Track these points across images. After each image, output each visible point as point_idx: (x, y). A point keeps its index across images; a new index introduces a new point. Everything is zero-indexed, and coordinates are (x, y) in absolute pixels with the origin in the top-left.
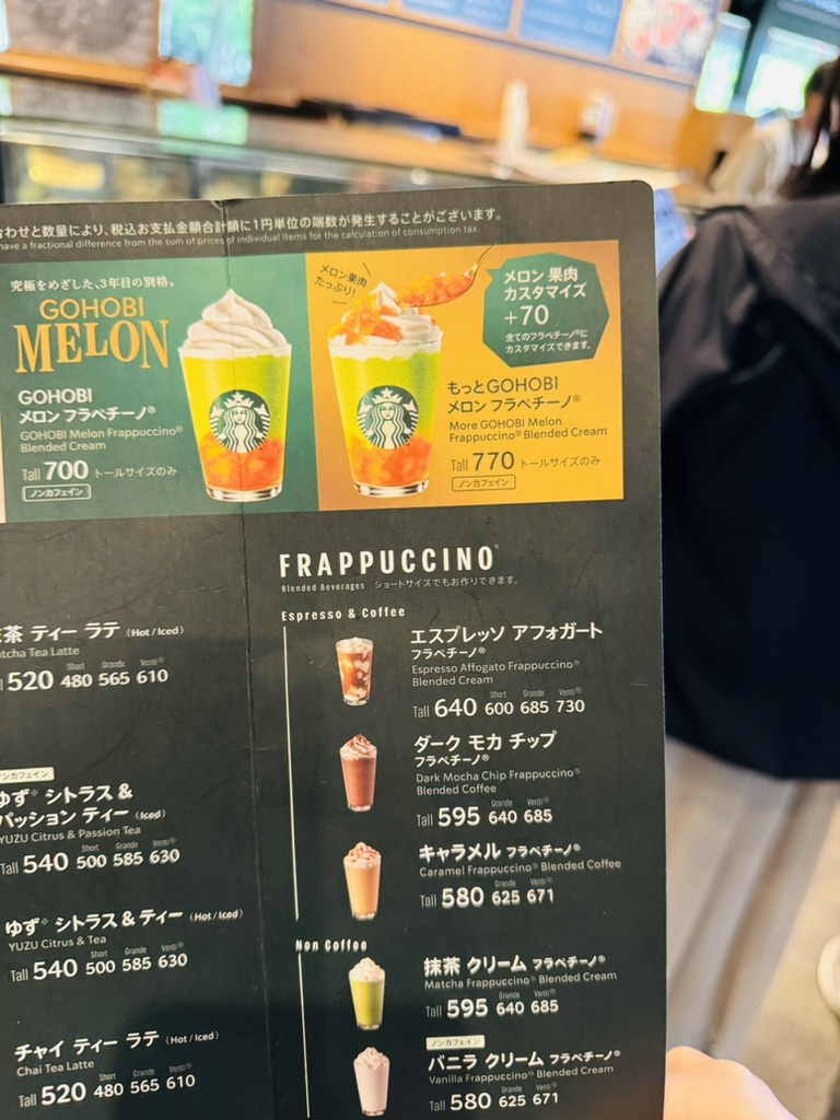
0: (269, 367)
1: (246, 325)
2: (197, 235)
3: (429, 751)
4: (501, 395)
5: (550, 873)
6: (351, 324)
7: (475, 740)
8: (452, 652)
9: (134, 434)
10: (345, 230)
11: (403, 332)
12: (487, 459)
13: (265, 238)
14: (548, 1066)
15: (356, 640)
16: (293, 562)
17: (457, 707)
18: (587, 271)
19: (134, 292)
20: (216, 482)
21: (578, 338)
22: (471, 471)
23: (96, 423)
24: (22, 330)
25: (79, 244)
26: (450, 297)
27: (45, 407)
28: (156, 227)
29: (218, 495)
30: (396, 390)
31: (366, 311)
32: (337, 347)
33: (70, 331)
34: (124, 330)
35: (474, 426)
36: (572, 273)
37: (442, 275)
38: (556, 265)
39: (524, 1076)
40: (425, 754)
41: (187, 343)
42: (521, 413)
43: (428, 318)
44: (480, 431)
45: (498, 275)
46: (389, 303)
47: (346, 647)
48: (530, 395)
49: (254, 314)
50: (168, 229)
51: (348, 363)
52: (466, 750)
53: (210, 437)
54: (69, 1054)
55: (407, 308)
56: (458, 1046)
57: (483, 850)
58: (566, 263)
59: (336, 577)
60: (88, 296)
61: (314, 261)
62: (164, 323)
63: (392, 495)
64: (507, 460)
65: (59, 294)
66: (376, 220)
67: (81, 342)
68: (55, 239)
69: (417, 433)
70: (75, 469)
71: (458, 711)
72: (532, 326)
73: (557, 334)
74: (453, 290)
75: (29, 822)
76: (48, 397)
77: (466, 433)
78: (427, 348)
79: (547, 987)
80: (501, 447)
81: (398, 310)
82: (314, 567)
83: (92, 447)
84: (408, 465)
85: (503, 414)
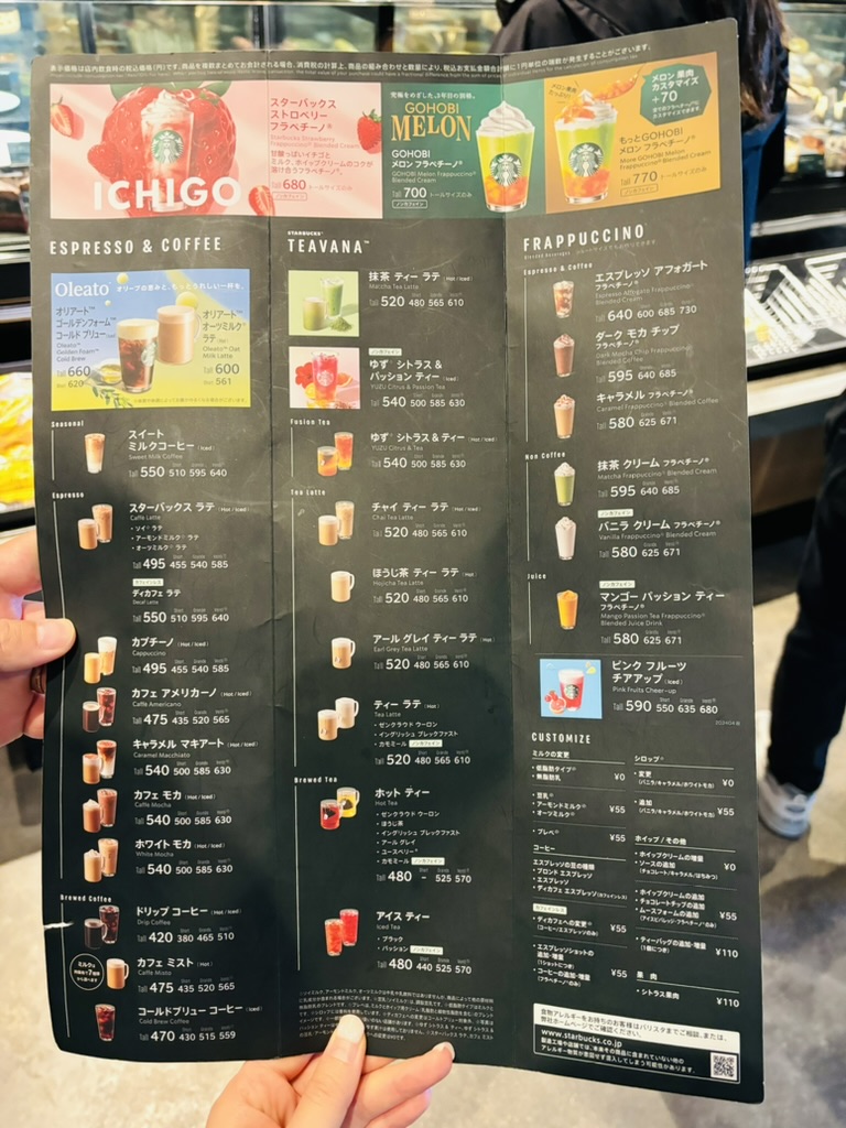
0: (523, 139)
1: (511, 119)
2: (488, 73)
3: (605, 340)
4: (650, 141)
5: (674, 407)
6: (567, 112)
7: (631, 333)
8: (619, 284)
9: (451, 175)
10: (565, 65)
11: (596, 114)
12: (641, 177)
13: (523, 73)
14: (673, 530)
15: (565, 283)
16: (531, 243)
17: (620, 315)
18: (699, 70)
19: (454, 101)
20: (492, 201)
21: (694, 106)
22: (632, 184)
23: (431, 169)
24: (395, 118)
25: (427, 74)
26: (622, 92)
27: (405, 159)
28: (466, 67)
29: (493, 208)
30: (590, 145)
31: (575, 105)
32: (559, 125)
33: (420, 120)
34: (448, 121)
35: (634, 160)
36: (690, 72)
37: (618, 82)
38: (680, 69)
39: (658, 536)
40: (601, 342)
41: (480, 128)
42: (662, 149)
43: (609, 105)
44: (637, 162)
45: (648, 79)
46: (588, 100)
47: (558, 286)
48: (667, 139)
49: (516, 113)
50: (473, 69)
51: (564, 133)
52: (626, 338)
53: (490, 178)
54: (400, 510)
55: (597, 101)
56: (617, 516)
57: (634, 395)
58: (686, 67)
59: (555, 249)
60: (431, 102)
61: (548, 82)
62: (469, 117)
63: (587, 201)
64: (653, 176)
65: (415, 101)
66: (583, 58)
67: (426, 126)
68: (415, 72)
69: (602, 167)
70: (420, 192)
71: (621, 317)
72: (668, 102)
73: (682, 105)
74: (623, 89)
75: (388, 378)
76: (408, 154)
77: (629, 164)
78: (608, 121)
79: (672, 477)
80: (649, 169)
81: (593, 103)
82: (542, 245)
83: (429, 181)
84: (596, 184)
85: (651, 151)
